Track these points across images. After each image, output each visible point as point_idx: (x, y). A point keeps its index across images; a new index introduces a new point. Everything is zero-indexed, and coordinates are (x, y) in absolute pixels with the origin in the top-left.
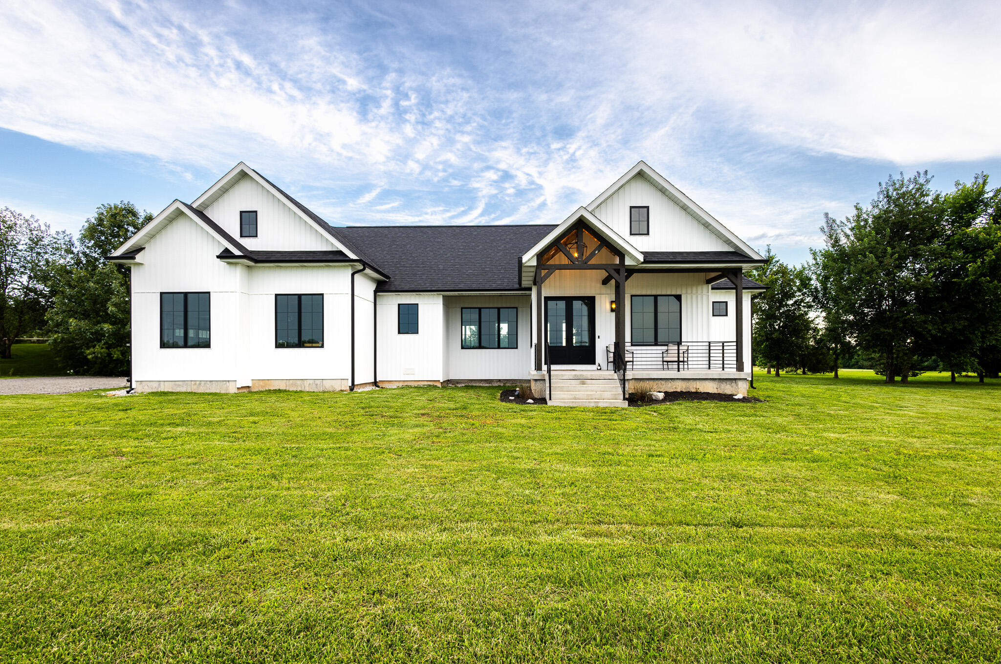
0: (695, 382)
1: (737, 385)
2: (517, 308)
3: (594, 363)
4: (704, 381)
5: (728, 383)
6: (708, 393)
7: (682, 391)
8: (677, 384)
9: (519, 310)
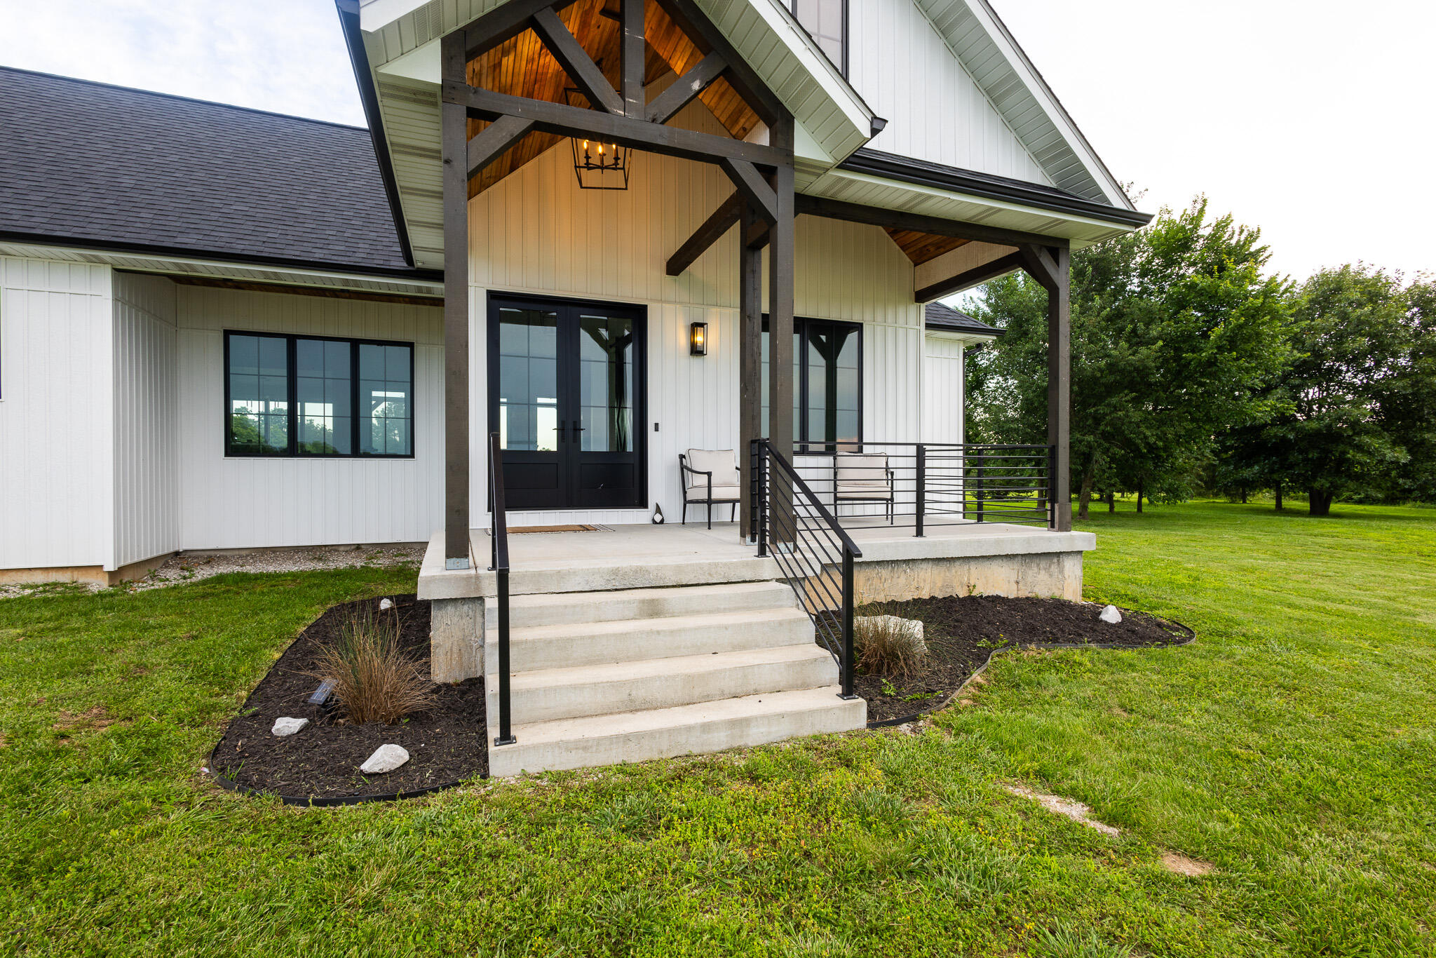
0: (966, 567)
1: (1061, 572)
2: (411, 345)
3: (642, 503)
4: (987, 563)
5: (1043, 563)
6: (998, 597)
7: (933, 598)
8: (922, 574)
9: (419, 350)
